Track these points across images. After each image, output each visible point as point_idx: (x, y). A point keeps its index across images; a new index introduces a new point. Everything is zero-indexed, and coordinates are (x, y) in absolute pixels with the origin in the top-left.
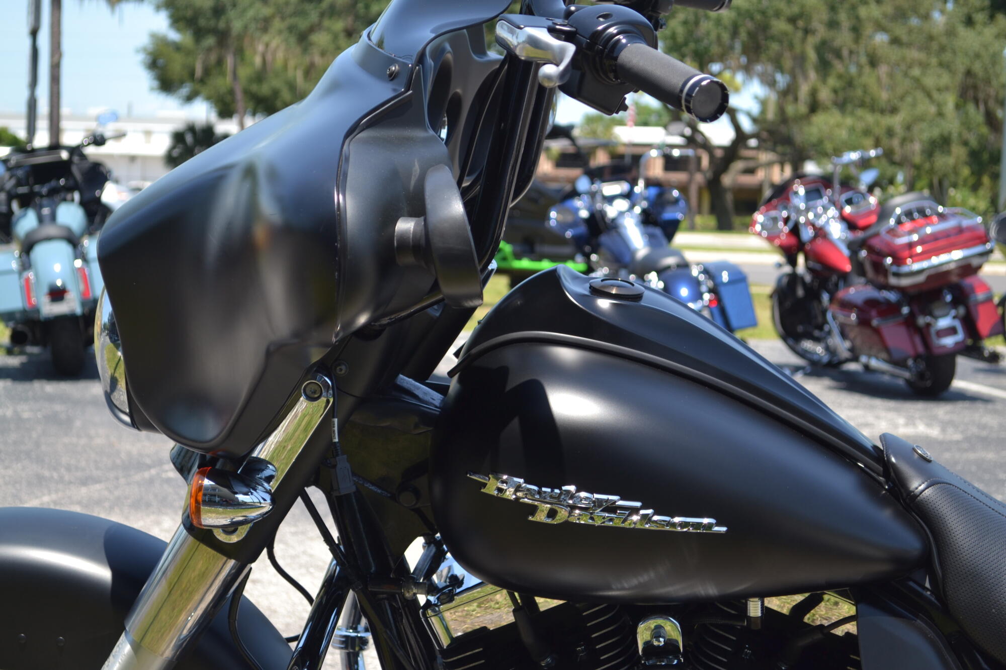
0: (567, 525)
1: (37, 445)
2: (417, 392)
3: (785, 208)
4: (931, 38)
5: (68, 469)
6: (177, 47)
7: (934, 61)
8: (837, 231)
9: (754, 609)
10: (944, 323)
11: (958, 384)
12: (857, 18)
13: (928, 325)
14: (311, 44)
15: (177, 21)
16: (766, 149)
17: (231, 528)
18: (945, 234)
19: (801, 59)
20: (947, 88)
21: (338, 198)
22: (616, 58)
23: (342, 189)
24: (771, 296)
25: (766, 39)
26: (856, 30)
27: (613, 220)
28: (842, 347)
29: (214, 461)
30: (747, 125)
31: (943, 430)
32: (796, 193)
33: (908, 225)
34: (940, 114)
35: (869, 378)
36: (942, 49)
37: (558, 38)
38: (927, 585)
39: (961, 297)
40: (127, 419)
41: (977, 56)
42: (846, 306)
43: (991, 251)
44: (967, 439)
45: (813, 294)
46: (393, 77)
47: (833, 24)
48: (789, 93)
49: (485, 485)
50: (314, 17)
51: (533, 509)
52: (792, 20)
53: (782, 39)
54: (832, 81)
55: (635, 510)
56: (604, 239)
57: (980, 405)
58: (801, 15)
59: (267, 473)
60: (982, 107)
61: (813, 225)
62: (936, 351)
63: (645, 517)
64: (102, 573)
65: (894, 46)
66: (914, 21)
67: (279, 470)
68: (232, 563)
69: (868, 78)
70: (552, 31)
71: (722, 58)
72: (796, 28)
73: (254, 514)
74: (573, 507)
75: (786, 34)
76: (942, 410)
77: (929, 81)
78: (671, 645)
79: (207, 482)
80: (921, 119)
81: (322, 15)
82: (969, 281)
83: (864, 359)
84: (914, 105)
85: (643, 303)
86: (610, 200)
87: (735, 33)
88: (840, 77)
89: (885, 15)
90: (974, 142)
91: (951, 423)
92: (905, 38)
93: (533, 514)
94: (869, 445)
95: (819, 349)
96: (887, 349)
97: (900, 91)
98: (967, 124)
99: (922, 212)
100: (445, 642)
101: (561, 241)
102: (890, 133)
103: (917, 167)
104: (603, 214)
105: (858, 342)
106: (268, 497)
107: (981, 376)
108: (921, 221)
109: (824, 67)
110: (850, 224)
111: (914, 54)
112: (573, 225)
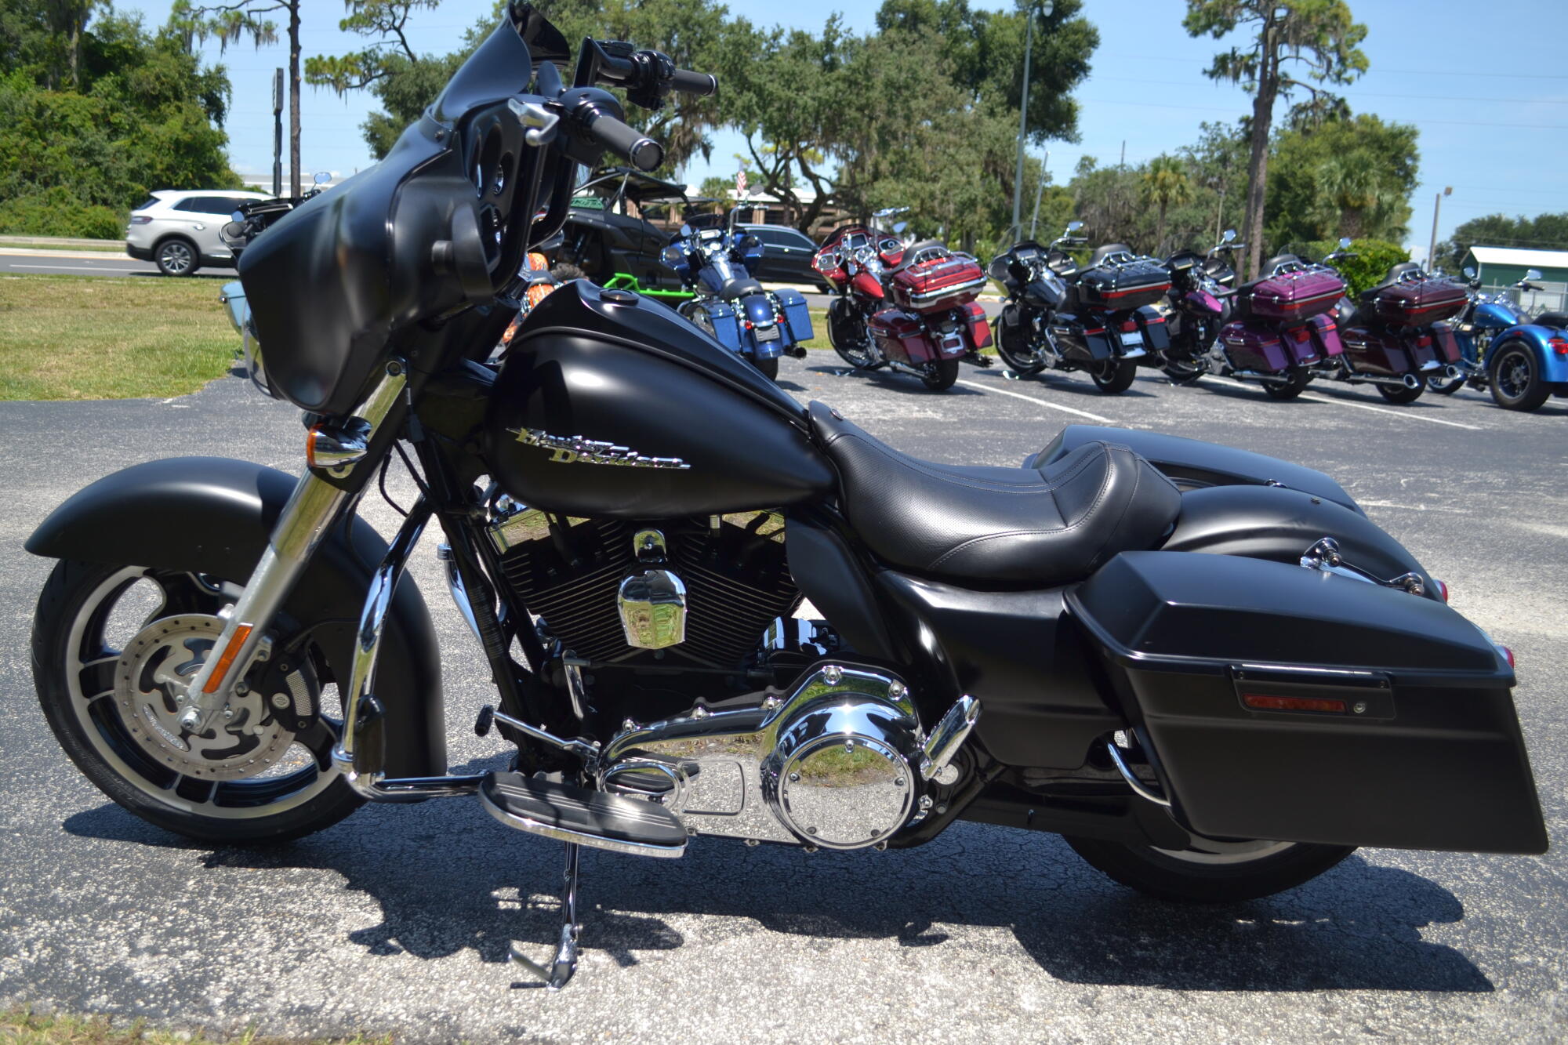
0: (577, 464)
1: (268, 425)
2: (480, 372)
3: (838, 250)
4: (963, 125)
5: (289, 444)
6: (391, 124)
7: (965, 142)
8: (875, 267)
9: (715, 523)
10: (949, 337)
11: (959, 381)
12: (909, 108)
13: (939, 338)
15: (389, 104)
16: (841, 208)
17: (339, 468)
18: (951, 271)
19: (867, 139)
20: (974, 163)
21: (389, 226)
22: (590, 126)
23: (392, 220)
24: (827, 317)
25: (841, 124)
26: (908, 118)
27: (709, 257)
28: (877, 353)
29: (327, 420)
30: (827, 189)
31: (945, 415)
32: (846, 239)
33: (925, 264)
34: (969, 183)
35: (897, 377)
36: (972, 133)
37: (551, 112)
38: (836, 506)
39: (963, 317)
40: (267, 391)
41: (997, 139)
42: (880, 323)
43: (984, 284)
44: (961, 421)
45: (857, 314)
46: (439, 139)
47: (890, 113)
48: (858, 164)
49: (517, 436)
51: (552, 453)
52: (860, 109)
53: (853, 123)
54: (890, 156)
55: (624, 454)
56: (701, 272)
57: (974, 396)
58: (867, 106)
59: (365, 428)
60: (999, 179)
61: (858, 263)
62: (944, 357)
63: (631, 457)
64: (255, 502)
65: (936, 132)
66: (951, 112)
67: (373, 426)
68: (344, 493)
69: (917, 154)
70: (546, 106)
71: (808, 137)
72: (864, 115)
73: (355, 457)
74: (581, 451)
75: (855, 119)
76: (946, 401)
77: (962, 158)
78: (657, 550)
79: (318, 434)
80: (955, 186)
82: (968, 305)
83: (892, 363)
84: (950, 175)
85: (638, 307)
86: (707, 242)
87: (817, 119)
88: (896, 153)
89: (929, 106)
90: (995, 205)
91: (951, 410)
92: (944, 125)
93: (552, 456)
94: (801, 410)
95: (861, 355)
96: (908, 357)
97: (939, 165)
98: (989, 192)
99: (935, 254)
100: (503, 550)
101: (671, 274)
102: (932, 196)
103: (952, 223)
104: (702, 254)
105: (889, 351)
106: (364, 445)
107: (979, 376)
108: (934, 261)
109: (884, 145)
110: (885, 262)
111: (951, 137)
112: (678, 262)
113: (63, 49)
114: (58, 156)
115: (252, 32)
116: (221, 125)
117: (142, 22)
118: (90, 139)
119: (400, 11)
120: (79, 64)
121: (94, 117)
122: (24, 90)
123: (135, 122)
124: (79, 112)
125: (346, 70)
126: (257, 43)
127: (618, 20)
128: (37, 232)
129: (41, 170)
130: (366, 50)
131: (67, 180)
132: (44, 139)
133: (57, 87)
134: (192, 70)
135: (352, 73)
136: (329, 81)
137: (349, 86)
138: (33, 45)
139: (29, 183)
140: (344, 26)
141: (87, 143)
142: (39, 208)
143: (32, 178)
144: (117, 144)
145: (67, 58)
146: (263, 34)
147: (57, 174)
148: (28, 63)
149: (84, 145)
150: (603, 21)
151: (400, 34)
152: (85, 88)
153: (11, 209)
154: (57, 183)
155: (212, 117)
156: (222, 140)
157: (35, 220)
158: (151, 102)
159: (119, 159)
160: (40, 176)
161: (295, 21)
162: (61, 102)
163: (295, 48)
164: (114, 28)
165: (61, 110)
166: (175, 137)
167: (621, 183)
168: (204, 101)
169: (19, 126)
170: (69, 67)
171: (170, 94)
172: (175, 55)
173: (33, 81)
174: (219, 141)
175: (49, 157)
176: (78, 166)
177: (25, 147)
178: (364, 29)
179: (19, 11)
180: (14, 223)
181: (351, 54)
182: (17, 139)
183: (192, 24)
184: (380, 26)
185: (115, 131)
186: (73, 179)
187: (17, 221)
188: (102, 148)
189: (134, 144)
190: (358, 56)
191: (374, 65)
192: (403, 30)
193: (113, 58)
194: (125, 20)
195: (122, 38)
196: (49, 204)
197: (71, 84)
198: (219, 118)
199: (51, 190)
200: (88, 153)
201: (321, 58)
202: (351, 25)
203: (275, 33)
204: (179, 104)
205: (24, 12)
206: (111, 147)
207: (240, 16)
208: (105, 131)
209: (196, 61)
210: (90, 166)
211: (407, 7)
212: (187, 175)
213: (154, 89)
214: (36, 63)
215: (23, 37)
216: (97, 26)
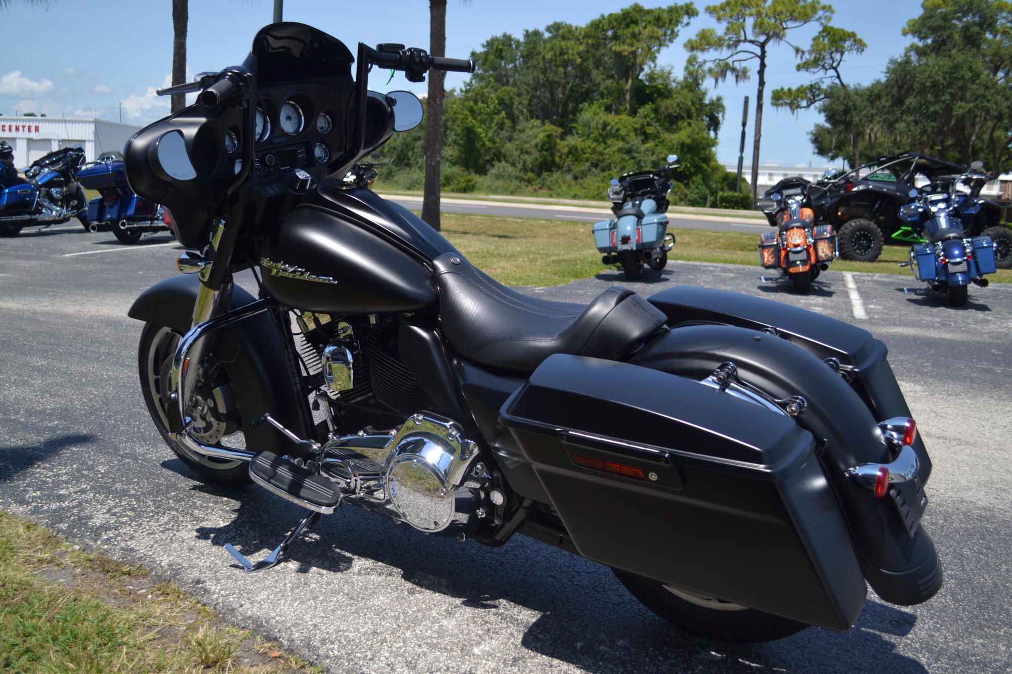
6: (827, 131)
14: (895, 129)
15: (829, 118)
50: (898, 114)
81: (902, 114)
112: (912, 216)
113: (622, 90)
114: (612, 153)
115: (734, 74)
116: (716, 134)
117: (672, 71)
118: (631, 143)
119: (837, 56)
120: (631, 98)
121: (635, 130)
122: (598, 114)
123: (658, 132)
124: (626, 127)
125: (798, 96)
126: (737, 81)
127: (996, 54)
128: (594, 198)
129: (602, 161)
130: (813, 83)
131: (615, 167)
132: (605, 143)
133: (617, 112)
134: (701, 100)
135: (802, 99)
136: (786, 104)
137: (799, 107)
138: (607, 88)
139: (594, 170)
140: (799, 68)
141: (629, 145)
142: (597, 184)
143: (596, 166)
144: (647, 145)
145: (624, 95)
146: (741, 75)
147: (610, 164)
148: (603, 98)
149: (627, 147)
150: (984, 56)
151: (837, 72)
152: (633, 112)
153: (581, 185)
154: (609, 170)
155: (712, 128)
156: (714, 143)
157: (593, 192)
158: (672, 121)
159: (647, 155)
160: (601, 165)
161: (763, 66)
162: (617, 121)
163: (762, 83)
164: (655, 76)
165: (616, 126)
166: (681, 141)
167: (912, 163)
168: (708, 119)
169: (592, 136)
170: (625, 100)
171: (685, 115)
172: (691, 91)
173: (603, 109)
174: (711, 144)
175: (607, 154)
176: (623, 159)
177: (594, 148)
178: (812, 69)
179: (601, 68)
180: (581, 192)
181: (802, 86)
182: (590, 144)
183: (697, 71)
184: (823, 67)
185: (646, 137)
186: (618, 168)
187: (583, 191)
188: (638, 148)
189: (656, 146)
190: (807, 87)
191: (817, 92)
192: (839, 69)
193: (651, 94)
194: (662, 71)
195: (660, 81)
196: (603, 182)
197: (625, 110)
198: (716, 129)
199: (606, 174)
200: (629, 151)
201: (782, 89)
202: (804, 67)
203: (748, 74)
204: (690, 121)
205: (605, 68)
206: (643, 148)
207: (727, 64)
208: (641, 138)
209: (704, 94)
210: (629, 160)
211: (842, 54)
212: (686, 165)
213: (675, 112)
214: (607, 98)
215: (602, 83)
216: (646, 75)
